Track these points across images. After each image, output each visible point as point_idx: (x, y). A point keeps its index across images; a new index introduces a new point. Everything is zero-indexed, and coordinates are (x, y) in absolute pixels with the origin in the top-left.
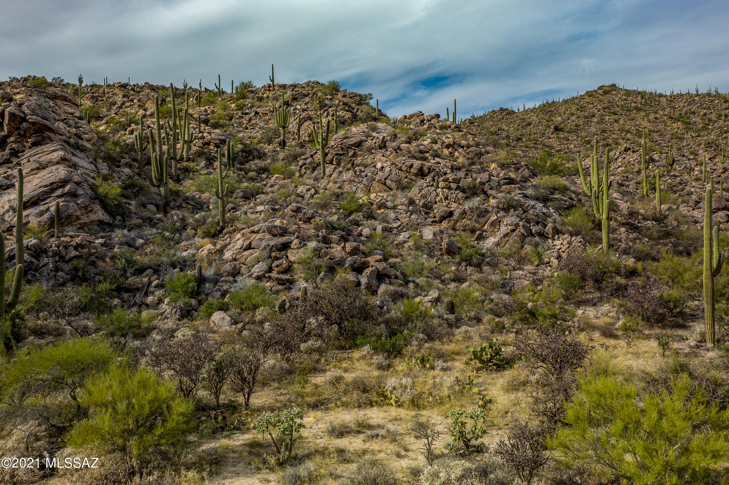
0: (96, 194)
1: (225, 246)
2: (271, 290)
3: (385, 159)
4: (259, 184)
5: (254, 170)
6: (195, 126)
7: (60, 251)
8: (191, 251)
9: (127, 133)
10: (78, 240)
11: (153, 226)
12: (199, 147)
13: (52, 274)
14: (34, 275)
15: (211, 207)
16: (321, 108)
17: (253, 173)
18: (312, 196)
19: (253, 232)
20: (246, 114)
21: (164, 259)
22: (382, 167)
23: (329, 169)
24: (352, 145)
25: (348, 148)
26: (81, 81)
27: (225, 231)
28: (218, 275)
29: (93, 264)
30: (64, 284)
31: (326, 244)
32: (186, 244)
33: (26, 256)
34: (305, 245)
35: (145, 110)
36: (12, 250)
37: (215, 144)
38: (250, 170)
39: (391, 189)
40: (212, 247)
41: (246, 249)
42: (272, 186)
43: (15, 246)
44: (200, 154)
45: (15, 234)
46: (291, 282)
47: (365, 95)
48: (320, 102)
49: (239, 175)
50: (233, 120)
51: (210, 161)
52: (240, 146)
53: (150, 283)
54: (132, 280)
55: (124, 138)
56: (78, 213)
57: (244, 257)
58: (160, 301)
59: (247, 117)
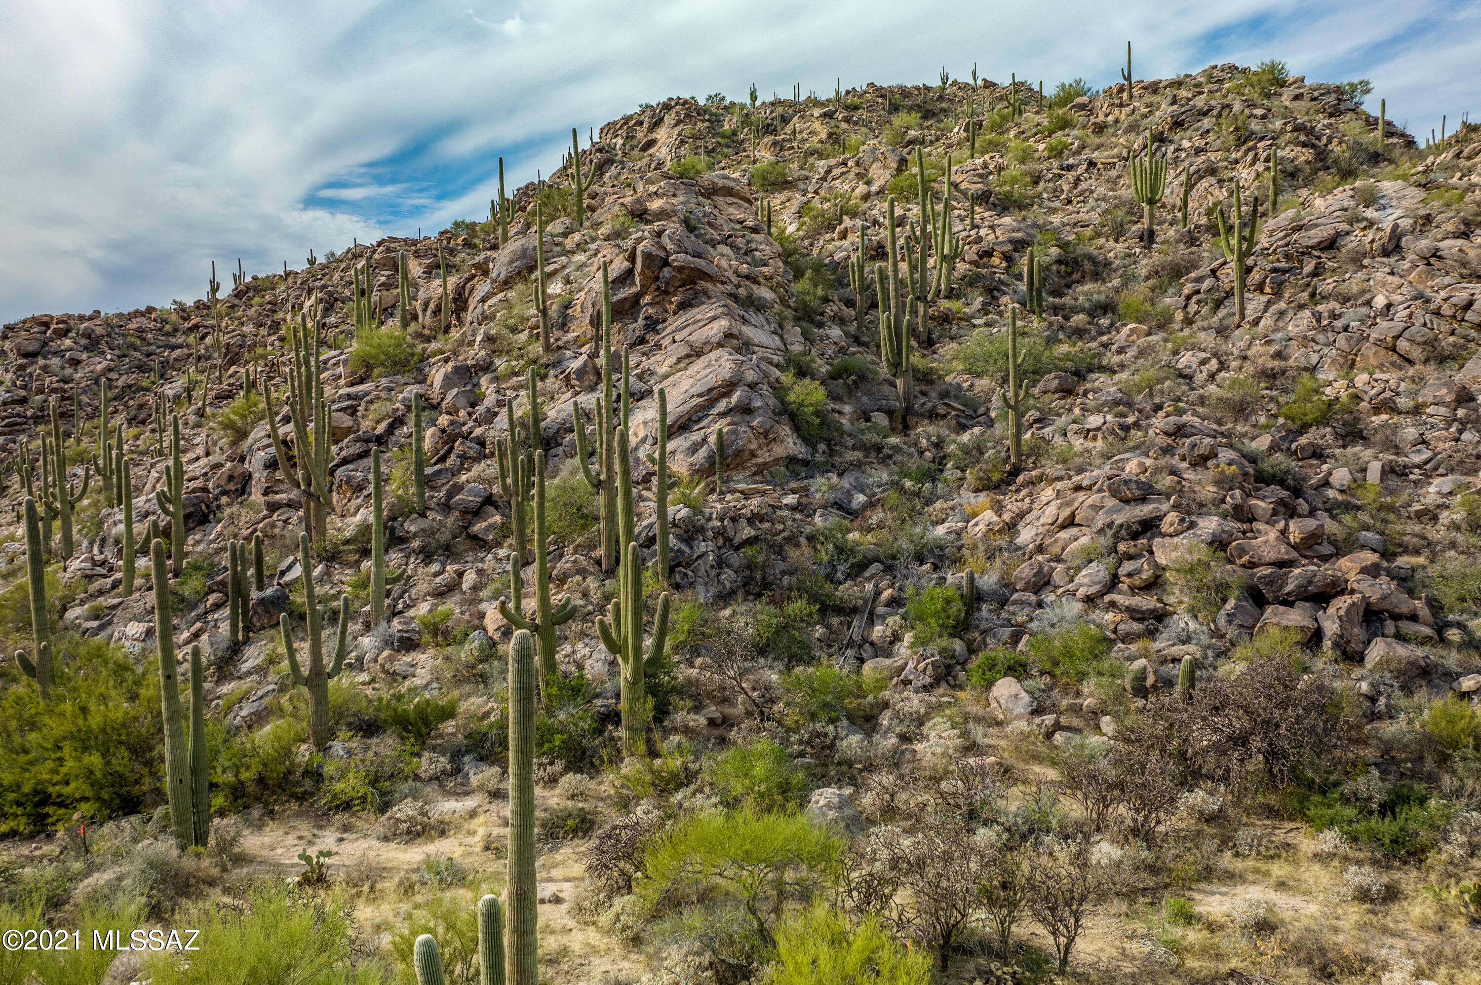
0: (783, 402)
1: (1022, 515)
2: (1115, 631)
3: (1396, 280)
4: (1094, 345)
5: (1083, 310)
6: (963, 213)
7: (724, 527)
8: (954, 523)
9: (836, 236)
10: (754, 503)
11: (885, 460)
12: (971, 263)
13: (713, 573)
14: (685, 575)
15: (993, 414)
16: (1241, 141)
17: (1081, 316)
18: (1212, 377)
19: (1078, 488)
20: (1069, 168)
21: (904, 543)
22: (1389, 306)
23: (1255, 304)
24: (1312, 247)
25: (1303, 254)
26: (754, 96)
27: (1021, 479)
28: (1007, 585)
29: (780, 551)
30: (732, 593)
31: (1242, 521)
32: (945, 505)
33: (673, 541)
34: (1193, 525)
35: (868, 183)
36: (651, 526)
37: (1003, 253)
38: (1075, 310)
39: (1411, 362)
40: (995, 518)
41: (1063, 527)
42: (1121, 351)
43: (654, 518)
44: (971, 281)
45: (655, 489)
46: (1160, 616)
47: (1351, 85)
48: (1237, 129)
49: (1051, 324)
50: (1042, 185)
51: (993, 292)
52: (1054, 251)
53: (878, 593)
54: (847, 591)
55: (830, 247)
56: (753, 446)
57: (1060, 543)
58: (896, 638)
59: (1071, 176)
